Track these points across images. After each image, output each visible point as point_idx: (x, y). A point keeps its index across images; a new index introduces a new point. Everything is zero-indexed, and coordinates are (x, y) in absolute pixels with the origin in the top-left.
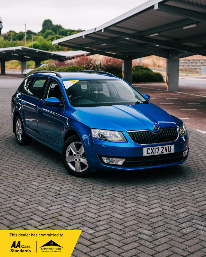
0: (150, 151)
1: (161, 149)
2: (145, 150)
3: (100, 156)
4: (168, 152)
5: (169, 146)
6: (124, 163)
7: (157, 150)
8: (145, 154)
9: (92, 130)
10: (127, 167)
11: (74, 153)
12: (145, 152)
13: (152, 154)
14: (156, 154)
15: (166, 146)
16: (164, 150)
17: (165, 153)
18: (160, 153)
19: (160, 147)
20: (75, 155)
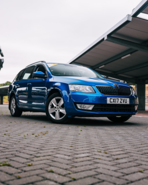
0: (112, 100)
1: (120, 100)
2: (108, 99)
3: (75, 103)
4: (125, 103)
5: (126, 99)
6: (93, 108)
7: (117, 100)
8: (108, 102)
9: (70, 86)
10: (95, 112)
11: (55, 106)
12: (109, 101)
13: (114, 103)
14: (117, 103)
15: (124, 98)
16: (122, 101)
17: (123, 103)
18: (119, 103)
19: (119, 98)
20: (55, 107)
